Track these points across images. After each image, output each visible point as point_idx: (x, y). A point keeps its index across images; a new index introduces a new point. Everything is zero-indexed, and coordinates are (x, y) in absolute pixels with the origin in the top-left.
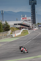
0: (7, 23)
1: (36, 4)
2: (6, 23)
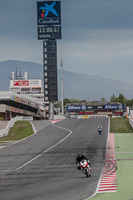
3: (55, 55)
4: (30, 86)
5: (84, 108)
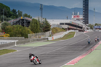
2: (46, 21)
4: (80, 18)
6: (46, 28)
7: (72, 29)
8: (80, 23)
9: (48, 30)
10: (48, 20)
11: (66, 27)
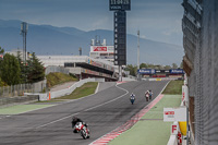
0: (36, 60)
1: (129, 9)
2: (34, 59)
3: (124, 24)
4: (108, 52)
5: (153, 71)
6: (35, 73)
7: (92, 76)
8: (109, 63)
9: (40, 79)
10: (38, 57)
11: (78, 71)
